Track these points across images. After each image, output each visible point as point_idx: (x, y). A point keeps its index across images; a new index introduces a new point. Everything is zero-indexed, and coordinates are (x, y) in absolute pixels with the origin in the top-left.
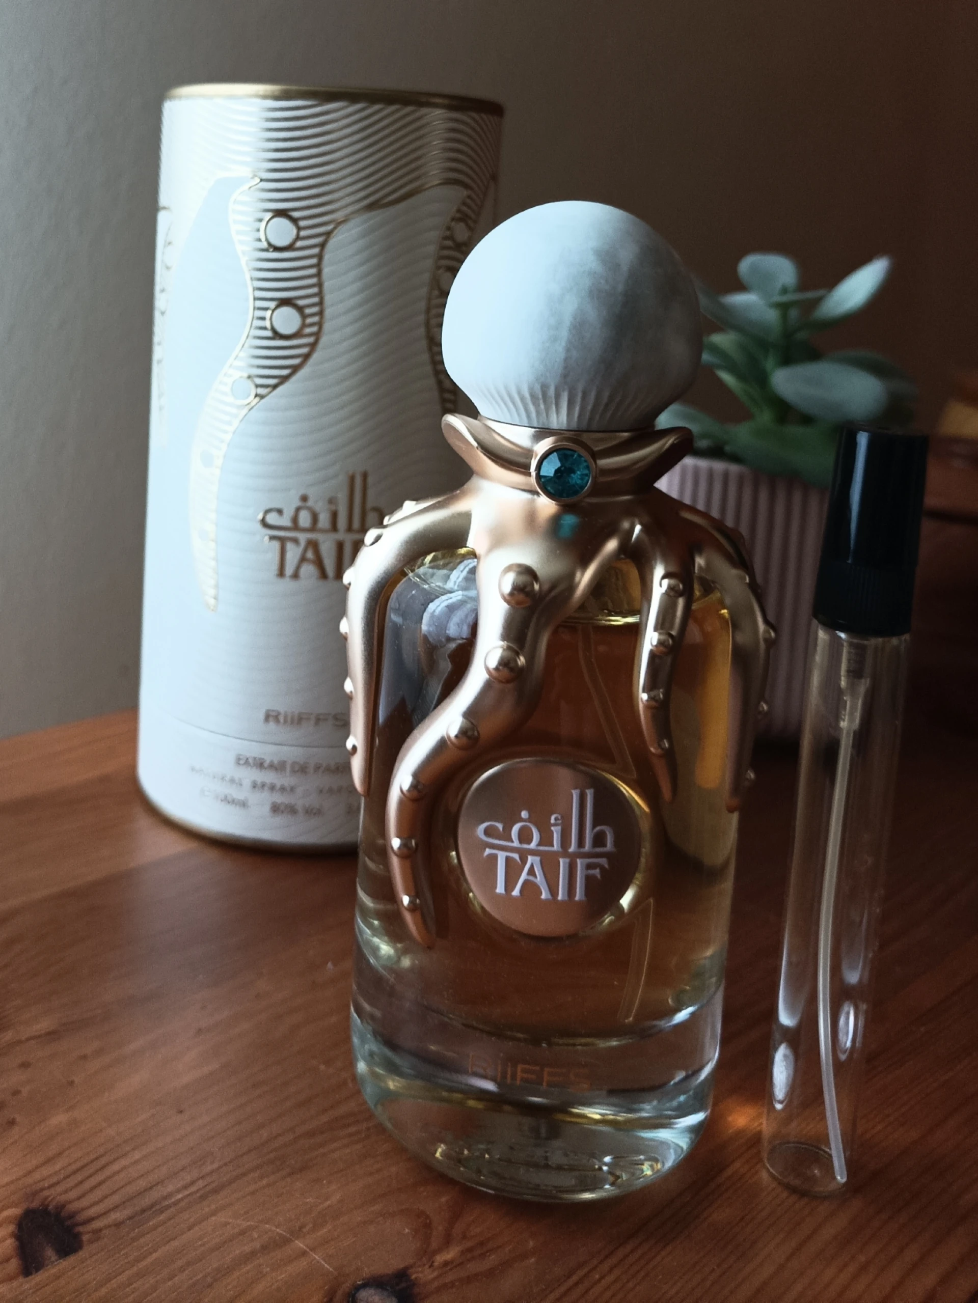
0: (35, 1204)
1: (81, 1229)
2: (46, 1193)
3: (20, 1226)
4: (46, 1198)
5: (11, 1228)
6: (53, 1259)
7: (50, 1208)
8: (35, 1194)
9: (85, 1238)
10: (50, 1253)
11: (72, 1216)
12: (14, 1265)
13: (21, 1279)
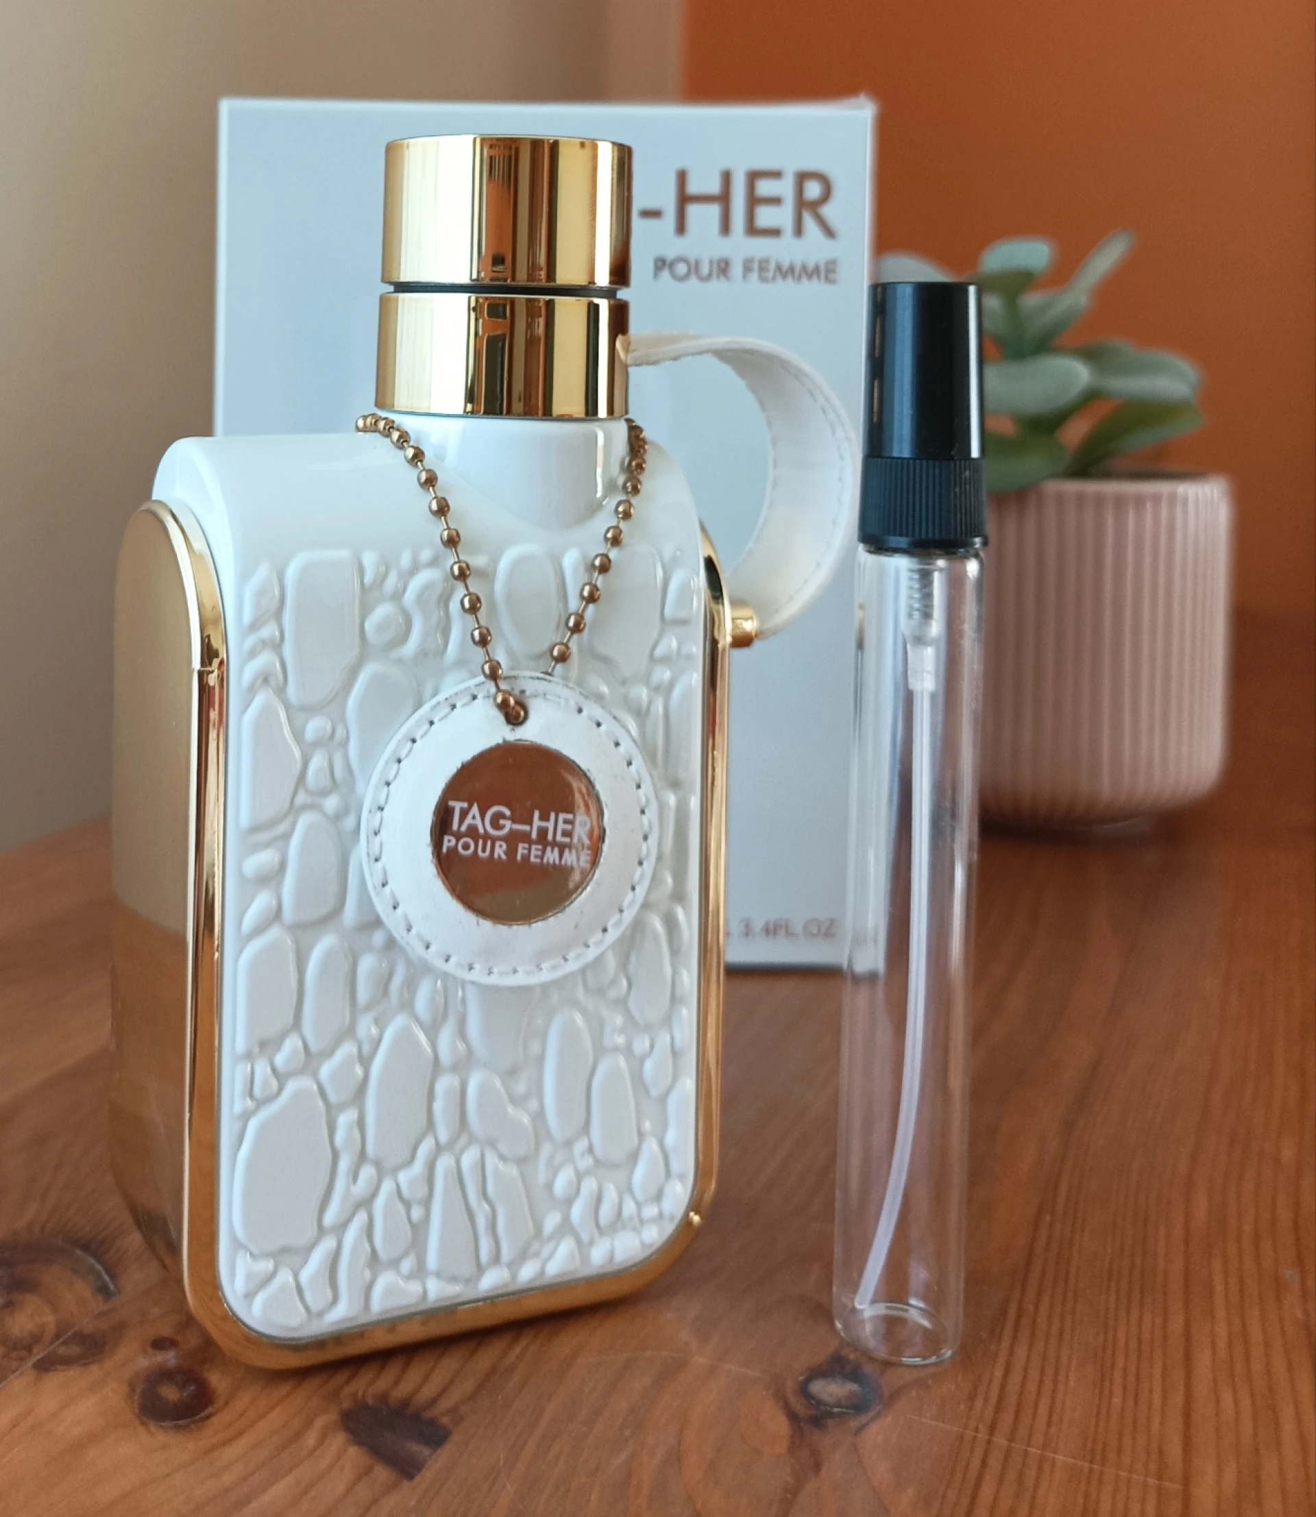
0: (346, 1405)
1: (427, 1415)
2: (350, 1389)
3: (350, 1431)
6: (426, 1451)
7: (370, 1402)
8: (336, 1395)
9: (445, 1420)
10: (416, 1448)
11: (406, 1403)
12: (382, 1473)
13: (406, 1483)
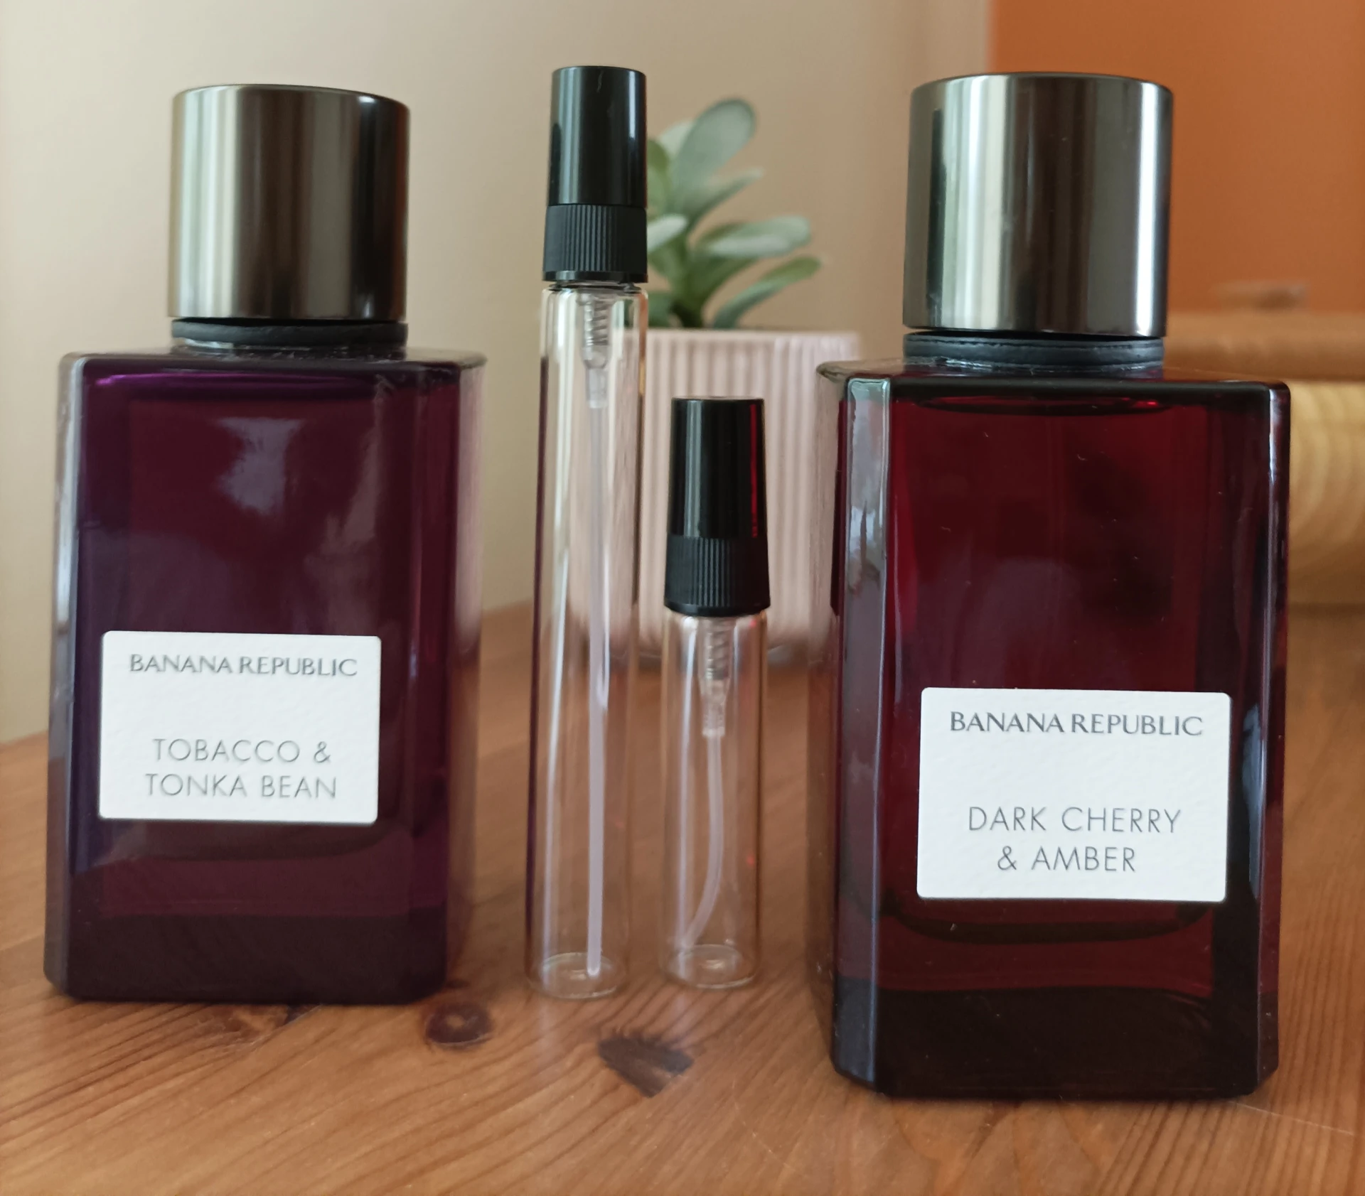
0: (605, 1035)
1: (675, 1048)
2: (610, 1025)
3: (605, 1058)
4: (614, 1030)
5: (595, 1061)
6: (668, 1075)
7: (626, 1034)
8: (597, 1029)
9: (689, 1053)
10: (658, 1072)
11: (657, 1038)
12: (626, 1090)
13: (646, 1101)
